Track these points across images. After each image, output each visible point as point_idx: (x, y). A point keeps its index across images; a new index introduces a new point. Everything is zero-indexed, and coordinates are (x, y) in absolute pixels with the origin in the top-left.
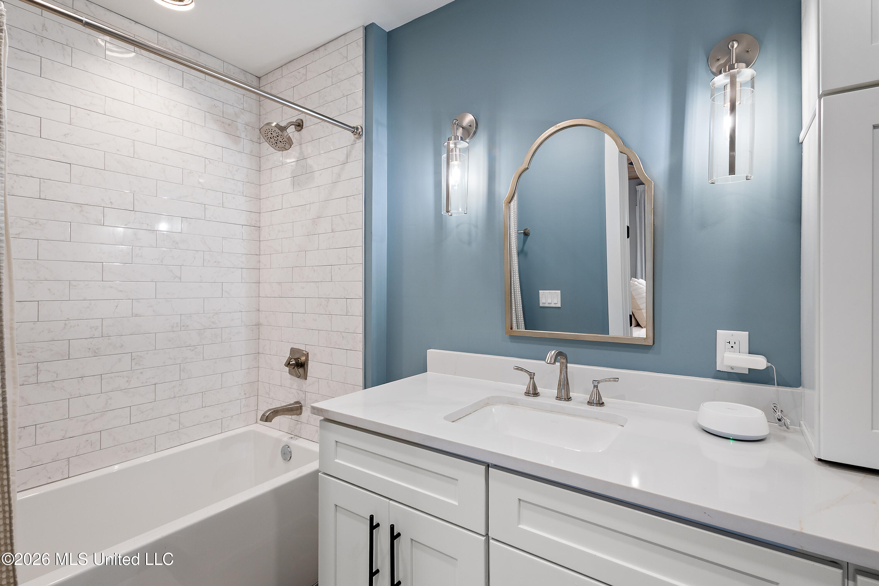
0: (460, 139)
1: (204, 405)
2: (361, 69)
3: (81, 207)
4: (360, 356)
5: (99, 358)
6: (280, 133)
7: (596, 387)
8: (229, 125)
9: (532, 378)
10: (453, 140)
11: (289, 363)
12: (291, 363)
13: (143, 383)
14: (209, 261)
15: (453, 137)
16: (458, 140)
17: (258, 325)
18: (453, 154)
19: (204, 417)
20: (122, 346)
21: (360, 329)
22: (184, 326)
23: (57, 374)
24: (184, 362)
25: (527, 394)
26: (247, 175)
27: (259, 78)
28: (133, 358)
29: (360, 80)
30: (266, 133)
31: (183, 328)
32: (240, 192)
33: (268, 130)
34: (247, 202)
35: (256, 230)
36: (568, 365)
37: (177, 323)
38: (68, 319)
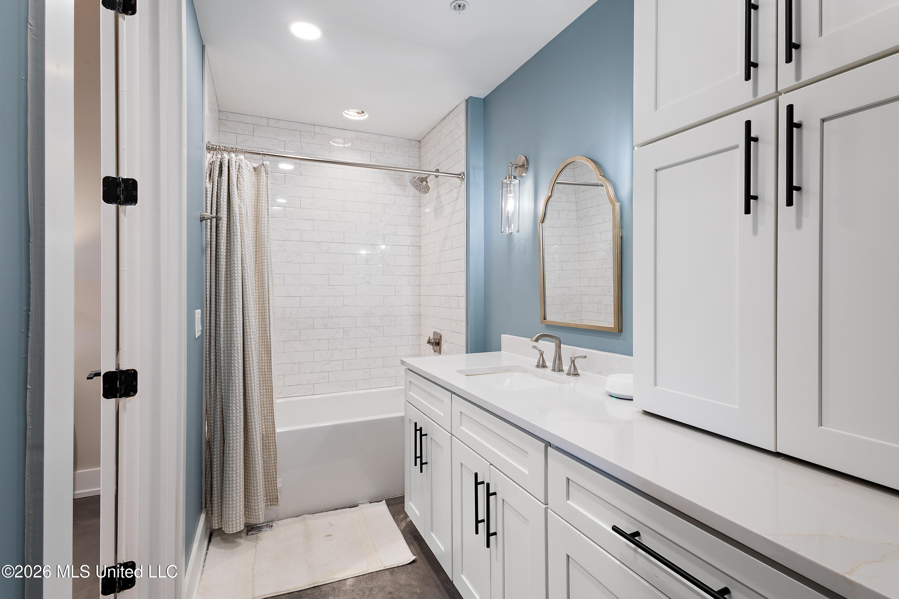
0: (512, 178)
1: (384, 366)
2: (464, 131)
3: (318, 243)
4: (464, 337)
5: (327, 330)
6: (421, 183)
7: (573, 362)
8: (399, 179)
9: (542, 355)
10: (508, 179)
11: (429, 342)
12: (430, 341)
13: (349, 347)
14: (387, 272)
15: (508, 176)
16: (511, 179)
17: (420, 315)
18: (508, 189)
19: (385, 373)
20: (338, 324)
21: (464, 319)
22: (372, 314)
23: (309, 337)
24: (372, 336)
25: (538, 366)
26: (412, 211)
27: (420, 141)
28: (344, 331)
29: (463, 138)
30: (414, 183)
31: (371, 315)
32: (406, 223)
33: (415, 182)
34: (411, 229)
35: (418, 249)
36: (562, 345)
37: (368, 311)
38: (313, 307)
